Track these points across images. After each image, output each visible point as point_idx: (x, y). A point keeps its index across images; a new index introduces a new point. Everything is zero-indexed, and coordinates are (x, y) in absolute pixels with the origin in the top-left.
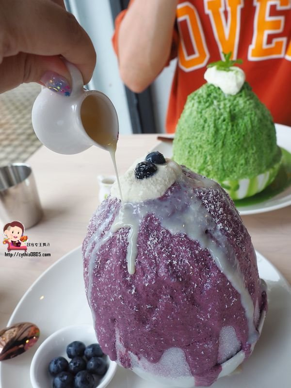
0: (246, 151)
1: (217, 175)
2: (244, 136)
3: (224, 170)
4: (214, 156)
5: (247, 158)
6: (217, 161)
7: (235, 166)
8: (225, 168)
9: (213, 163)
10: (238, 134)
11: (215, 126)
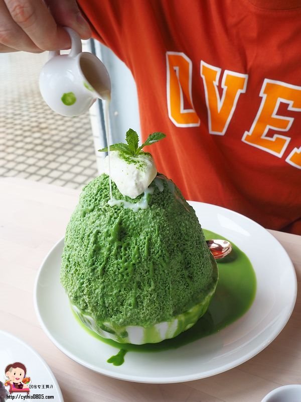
0: (139, 286)
1: (97, 311)
2: (134, 264)
3: (104, 306)
4: (93, 284)
5: (139, 297)
6: (97, 291)
7: (122, 305)
8: (107, 305)
9: (90, 294)
10: (126, 261)
11: (96, 242)
